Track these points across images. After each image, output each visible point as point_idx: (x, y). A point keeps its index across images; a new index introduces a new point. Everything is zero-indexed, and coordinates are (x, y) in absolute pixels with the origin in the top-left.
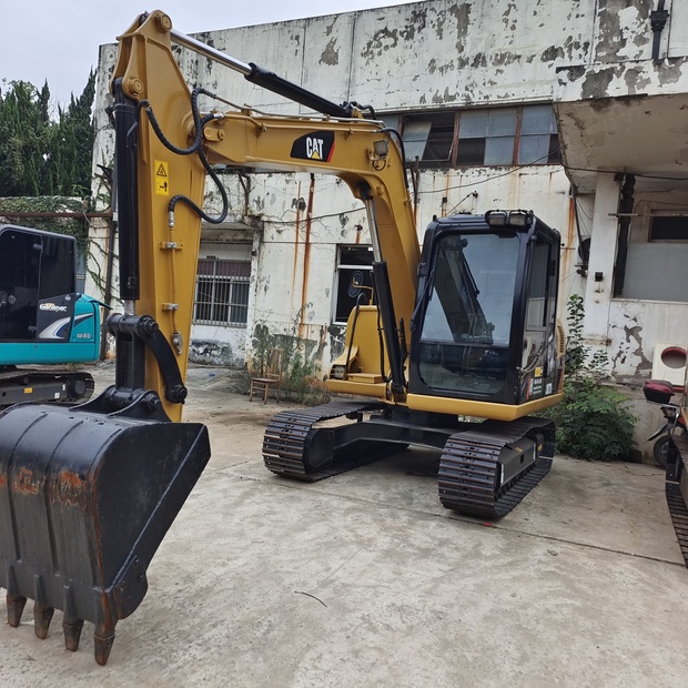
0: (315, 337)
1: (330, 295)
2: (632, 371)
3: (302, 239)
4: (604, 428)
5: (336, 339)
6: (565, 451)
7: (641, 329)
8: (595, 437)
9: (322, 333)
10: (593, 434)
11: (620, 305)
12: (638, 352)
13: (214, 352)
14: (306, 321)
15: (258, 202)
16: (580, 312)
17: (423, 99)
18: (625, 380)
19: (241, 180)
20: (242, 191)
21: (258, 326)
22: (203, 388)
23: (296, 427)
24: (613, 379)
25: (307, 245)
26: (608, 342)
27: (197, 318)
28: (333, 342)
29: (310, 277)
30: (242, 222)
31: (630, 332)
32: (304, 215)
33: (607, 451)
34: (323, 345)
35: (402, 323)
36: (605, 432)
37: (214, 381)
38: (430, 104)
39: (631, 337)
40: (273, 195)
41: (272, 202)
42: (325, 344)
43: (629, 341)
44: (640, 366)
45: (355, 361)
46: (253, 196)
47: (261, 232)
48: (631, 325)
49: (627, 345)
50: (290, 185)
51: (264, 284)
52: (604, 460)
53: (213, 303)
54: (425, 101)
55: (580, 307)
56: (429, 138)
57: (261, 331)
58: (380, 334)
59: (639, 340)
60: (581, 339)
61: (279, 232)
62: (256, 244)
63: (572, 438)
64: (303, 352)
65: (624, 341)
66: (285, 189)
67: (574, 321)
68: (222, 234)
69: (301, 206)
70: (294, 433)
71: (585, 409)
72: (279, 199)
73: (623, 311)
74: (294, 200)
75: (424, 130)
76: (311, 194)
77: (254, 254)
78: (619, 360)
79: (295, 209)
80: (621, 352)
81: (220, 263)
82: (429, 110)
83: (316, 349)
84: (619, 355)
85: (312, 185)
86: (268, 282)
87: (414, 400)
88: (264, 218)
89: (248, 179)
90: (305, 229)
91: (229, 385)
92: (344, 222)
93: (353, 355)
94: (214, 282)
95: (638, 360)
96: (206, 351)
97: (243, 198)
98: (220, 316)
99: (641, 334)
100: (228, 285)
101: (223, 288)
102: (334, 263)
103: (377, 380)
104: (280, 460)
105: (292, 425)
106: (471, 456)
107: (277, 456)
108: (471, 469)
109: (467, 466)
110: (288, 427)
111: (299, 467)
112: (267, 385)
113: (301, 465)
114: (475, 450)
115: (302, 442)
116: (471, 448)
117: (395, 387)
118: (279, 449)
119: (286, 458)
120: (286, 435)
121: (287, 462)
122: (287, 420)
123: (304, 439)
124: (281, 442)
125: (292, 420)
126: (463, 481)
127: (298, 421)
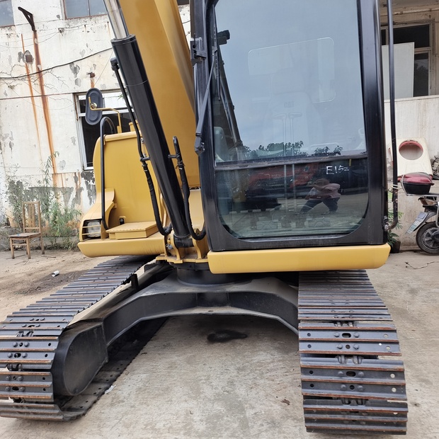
0: (71, 183)
1: (77, 142)
3: (37, 92)
5: (91, 183)
9: (76, 179)
14: (58, 171)
21: (12, 182)
23: (33, 346)
25: (44, 97)
28: (89, 187)
29: (53, 128)
32: (33, 68)
34: (79, 190)
35: (177, 146)
42: (81, 189)
45: (113, 210)
50: (12, 39)
57: (15, 187)
58: (146, 168)
61: (12, 87)
64: (62, 199)
66: (7, 44)
69: (29, 59)
70: (32, 358)
72: (4, 55)
74: (20, 54)
76: (36, 46)
79: (22, 63)
83: (73, 195)
85: (35, 36)
86: (11, 138)
87: (220, 262)
90: (38, 82)
92: (75, 71)
93: (109, 203)
102: (74, 112)
103: (150, 232)
104: (17, 407)
105: (26, 343)
106: (351, 351)
107: (11, 401)
108: (359, 377)
109: (352, 373)
110: (19, 348)
111: (52, 412)
112: (27, 240)
113: (54, 409)
114: (352, 338)
115: (48, 373)
116: (344, 335)
117: (179, 239)
118: (9, 390)
119: (25, 402)
120: (18, 364)
121: (29, 407)
122: (14, 335)
123: (49, 367)
124: (11, 378)
125: (25, 333)
126: (349, 401)
127: (35, 333)
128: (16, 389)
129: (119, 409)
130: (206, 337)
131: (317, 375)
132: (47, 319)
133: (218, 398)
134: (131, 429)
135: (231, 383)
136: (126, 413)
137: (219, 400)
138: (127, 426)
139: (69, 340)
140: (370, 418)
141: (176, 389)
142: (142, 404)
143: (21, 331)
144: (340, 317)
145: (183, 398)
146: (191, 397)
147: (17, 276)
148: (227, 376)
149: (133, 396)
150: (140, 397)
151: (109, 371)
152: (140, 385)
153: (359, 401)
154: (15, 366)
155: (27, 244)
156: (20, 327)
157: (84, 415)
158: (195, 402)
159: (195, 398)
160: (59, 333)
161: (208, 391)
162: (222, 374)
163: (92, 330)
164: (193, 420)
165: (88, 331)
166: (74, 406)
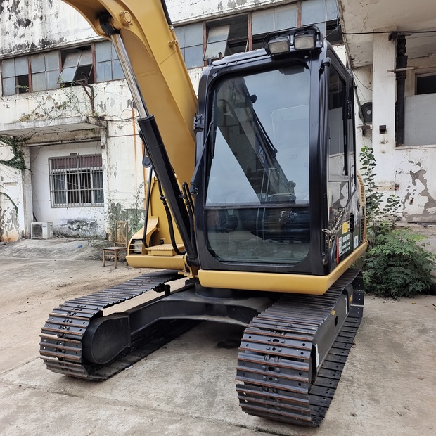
2: (420, 210)
4: (406, 267)
6: (371, 291)
7: (424, 172)
8: (398, 276)
10: (396, 274)
11: (404, 152)
12: (425, 193)
13: (84, 227)
15: (101, 106)
16: (371, 162)
17: (220, 6)
18: (415, 219)
19: (86, 90)
20: (88, 99)
21: (113, 204)
22: (70, 259)
23: (74, 323)
24: (404, 219)
26: (397, 187)
27: (69, 202)
30: (87, 122)
31: (415, 176)
33: (411, 288)
35: (185, 189)
36: (406, 271)
37: (80, 251)
38: (226, 9)
39: (417, 180)
40: (112, 99)
41: (112, 104)
43: (415, 184)
44: (427, 205)
46: (96, 101)
47: (106, 129)
48: (416, 169)
49: (413, 187)
51: (113, 170)
52: (408, 297)
53: (79, 190)
54: (222, 8)
55: (371, 157)
56: (229, 38)
57: (115, 208)
58: (165, 204)
59: (424, 182)
60: (375, 186)
61: (120, 128)
62: (103, 140)
63: (376, 279)
65: (411, 184)
66: (120, 93)
67: (366, 170)
68: (76, 134)
69: (135, 105)
71: (387, 252)
72: (117, 102)
73: (408, 158)
74: (129, 101)
75: (224, 33)
77: (102, 147)
78: (408, 202)
79: (130, 108)
80: (409, 195)
81: (81, 158)
82: (226, 15)
84: (407, 197)
86: (116, 168)
87: (207, 277)
88: (107, 118)
89: (91, 88)
91: (92, 254)
94: (78, 173)
95: (425, 200)
96: (79, 227)
97: (89, 104)
98: (86, 199)
99: (425, 176)
100: (89, 174)
101: (85, 176)
104: (60, 364)
105: (70, 320)
106: (275, 352)
107: (57, 359)
108: (276, 372)
109: (271, 368)
110: (66, 323)
111: (80, 370)
112: (115, 253)
113: (81, 368)
114: (279, 343)
115: (79, 342)
116: (274, 341)
117: (190, 259)
118: (56, 351)
119: (65, 361)
120: (64, 333)
121: (67, 365)
122: (65, 314)
123: (81, 338)
124: (58, 342)
125: (72, 313)
126: (268, 389)
127: (78, 314)
128: (60, 350)
129: (130, 381)
130: (217, 343)
131: (248, 366)
132: (88, 307)
133: (202, 385)
134: (132, 394)
135: (217, 377)
136: (133, 384)
137: (202, 386)
138: (130, 392)
139: (98, 323)
140: (283, 405)
141: (175, 375)
142: (146, 380)
143: (70, 312)
144: (279, 328)
145: (177, 382)
146: (182, 382)
147: (101, 281)
148: (217, 372)
149: (143, 374)
150: (148, 375)
151: (135, 355)
152: (152, 368)
153: (275, 390)
154: (61, 335)
155: (115, 256)
156: (69, 309)
157: (105, 380)
158: (184, 385)
159: (185, 383)
160: (91, 316)
161: (197, 380)
162: (214, 370)
163: (119, 319)
164: (176, 396)
165: (115, 320)
166: (101, 373)
